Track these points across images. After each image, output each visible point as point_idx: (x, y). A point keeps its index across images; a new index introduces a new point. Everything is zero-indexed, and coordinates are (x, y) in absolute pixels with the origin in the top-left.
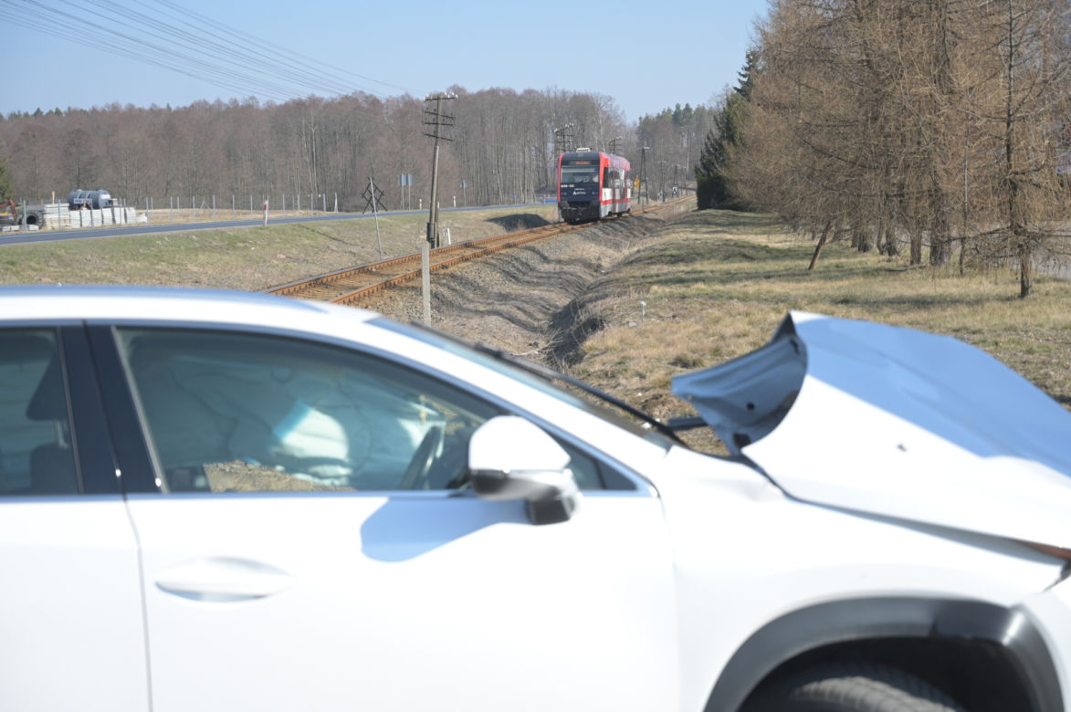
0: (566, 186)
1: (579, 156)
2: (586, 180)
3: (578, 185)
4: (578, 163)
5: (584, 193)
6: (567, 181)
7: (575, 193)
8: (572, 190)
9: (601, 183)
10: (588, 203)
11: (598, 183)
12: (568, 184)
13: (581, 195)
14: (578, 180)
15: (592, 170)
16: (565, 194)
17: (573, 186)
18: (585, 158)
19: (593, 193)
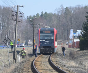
0: (42, 40)
1: (46, 29)
2: (49, 38)
3: (46, 40)
4: (46, 32)
5: (49, 43)
6: (42, 38)
7: (45, 43)
8: (44, 42)
9: (55, 39)
10: (50, 47)
11: (54, 39)
12: (43, 40)
13: (47, 44)
14: (46, 38)
15: (51, 35)
16: (42, 43)
17: (44, 40)
18: (49, 30)
19: (52, 43)
